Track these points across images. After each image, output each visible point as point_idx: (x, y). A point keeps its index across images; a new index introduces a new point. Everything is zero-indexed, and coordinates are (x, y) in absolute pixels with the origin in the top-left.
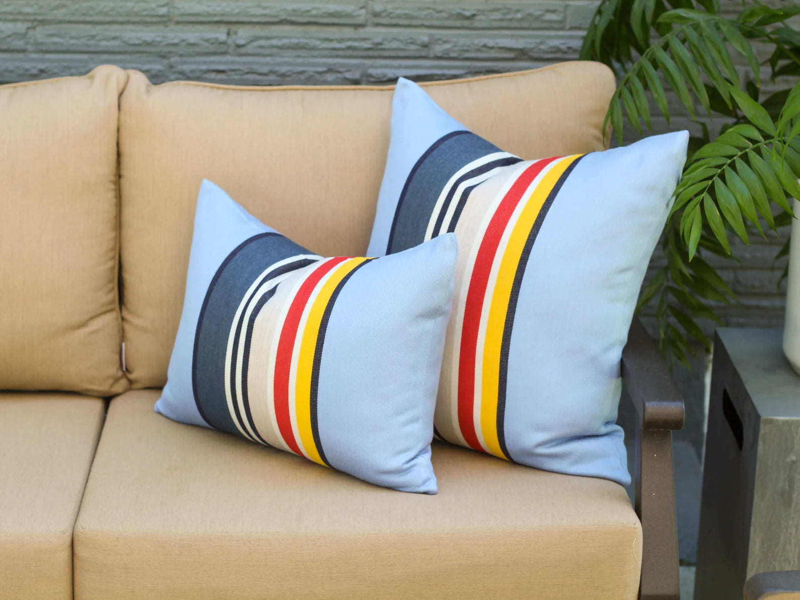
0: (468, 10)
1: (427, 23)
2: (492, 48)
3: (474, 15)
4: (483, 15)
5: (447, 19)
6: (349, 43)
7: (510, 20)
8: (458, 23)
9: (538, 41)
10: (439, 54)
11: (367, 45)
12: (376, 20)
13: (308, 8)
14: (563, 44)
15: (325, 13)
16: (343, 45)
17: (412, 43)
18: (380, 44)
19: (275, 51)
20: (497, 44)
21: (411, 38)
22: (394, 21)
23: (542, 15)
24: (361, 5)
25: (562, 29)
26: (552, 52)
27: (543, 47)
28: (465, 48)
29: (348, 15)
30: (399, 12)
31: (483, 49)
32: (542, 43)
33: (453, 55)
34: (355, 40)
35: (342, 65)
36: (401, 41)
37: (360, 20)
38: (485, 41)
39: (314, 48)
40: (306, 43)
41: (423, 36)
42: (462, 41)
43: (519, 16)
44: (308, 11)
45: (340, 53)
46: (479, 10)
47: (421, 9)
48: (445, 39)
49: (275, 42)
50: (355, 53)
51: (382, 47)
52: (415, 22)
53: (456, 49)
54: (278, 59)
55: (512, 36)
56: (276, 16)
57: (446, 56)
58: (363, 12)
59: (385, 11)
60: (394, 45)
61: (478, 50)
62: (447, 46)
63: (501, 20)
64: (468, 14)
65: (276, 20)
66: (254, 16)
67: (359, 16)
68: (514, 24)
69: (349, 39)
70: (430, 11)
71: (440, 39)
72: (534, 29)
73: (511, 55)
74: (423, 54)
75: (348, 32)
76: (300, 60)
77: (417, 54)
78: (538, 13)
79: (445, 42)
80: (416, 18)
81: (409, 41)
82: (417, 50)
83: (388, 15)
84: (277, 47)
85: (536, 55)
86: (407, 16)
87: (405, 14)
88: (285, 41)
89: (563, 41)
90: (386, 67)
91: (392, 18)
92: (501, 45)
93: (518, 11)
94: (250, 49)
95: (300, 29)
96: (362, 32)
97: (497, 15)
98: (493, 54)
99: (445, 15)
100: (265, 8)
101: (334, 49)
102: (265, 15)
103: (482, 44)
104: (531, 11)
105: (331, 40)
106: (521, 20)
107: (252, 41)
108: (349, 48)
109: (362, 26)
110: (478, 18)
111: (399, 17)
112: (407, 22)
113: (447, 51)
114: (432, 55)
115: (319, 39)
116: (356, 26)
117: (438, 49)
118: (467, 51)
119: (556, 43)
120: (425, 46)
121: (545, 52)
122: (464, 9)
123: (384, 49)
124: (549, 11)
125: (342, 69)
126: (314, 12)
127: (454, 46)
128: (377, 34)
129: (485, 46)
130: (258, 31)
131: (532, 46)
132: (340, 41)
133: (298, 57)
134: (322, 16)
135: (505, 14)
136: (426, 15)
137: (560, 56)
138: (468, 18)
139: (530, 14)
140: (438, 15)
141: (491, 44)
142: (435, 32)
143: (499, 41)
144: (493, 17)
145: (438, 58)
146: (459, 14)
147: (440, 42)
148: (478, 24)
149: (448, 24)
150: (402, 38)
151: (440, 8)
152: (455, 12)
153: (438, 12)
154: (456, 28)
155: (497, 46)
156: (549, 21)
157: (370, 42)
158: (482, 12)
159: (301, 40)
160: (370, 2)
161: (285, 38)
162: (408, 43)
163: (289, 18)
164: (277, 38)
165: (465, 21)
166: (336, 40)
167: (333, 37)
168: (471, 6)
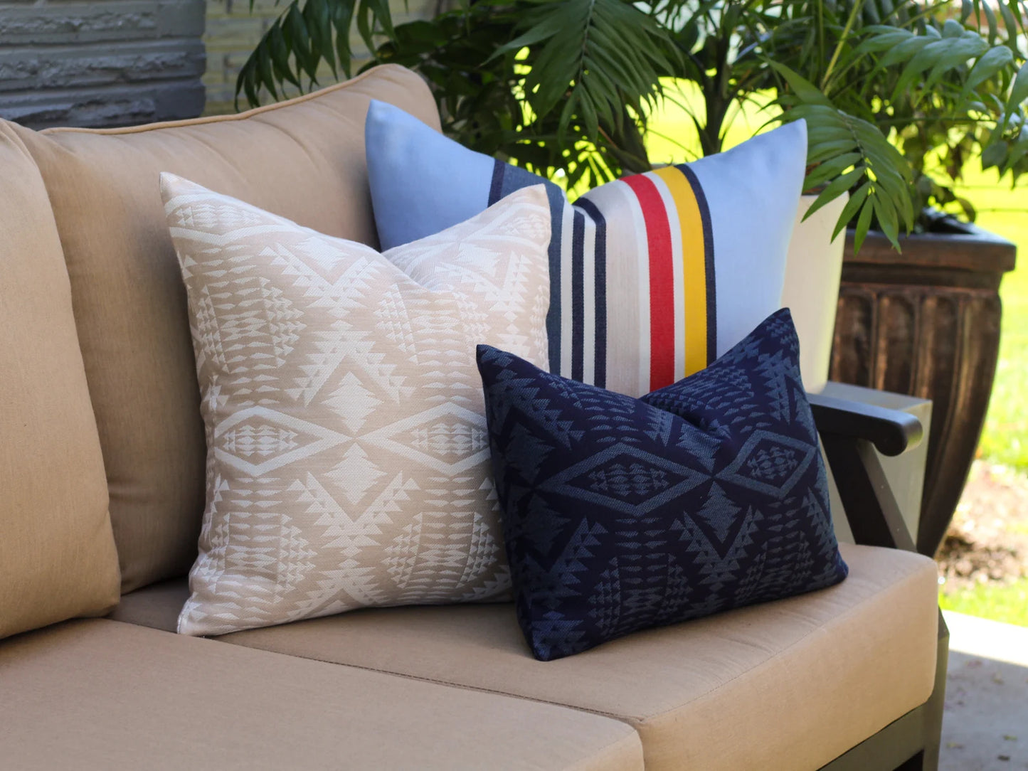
0: (75, 18)
1: (36, 40)
2: (94, 69)
3: (81, 25)
4: (88, 24)
5: (55, 32)
7: (111, 29)
8: (64, 38)
9: (136, 56)
10: (47, 83)
14: (157, 58)
17: (21, 70)
20: (101, 63)
21: (21, 63)
23: (139, 21)
25: (154, 39)
26: (150, 71)
27: (141, 64)
28: (72, 72)
30: (12, 25)
31: (88, 72)
32: (139, 58)
33: (60, 83)
36: (9, 66)
38: (90, 60)
41: (31, 57)
42: (69, 63)
43: (120, 23)
46: (84, 18)
47: (31, 20)
48: (52, 61)
52: (26, 39)
53: (63, 73)
55: (112, 52)
57: (53, 85)
61: (83, 74)
62: (54, 71)
63: (103, 30)
64: (76, 23)
68: (114, 36)
70: (39, 22)
71: (47, 62)
72: (131, 40)
73: (108, 79)
74: (32, 84)
77: (26, 85)
78: (136, 18)
79: (52, 65)
80: (27, 33)
81: (20, 66)
82: (26, 79)
85: (134, 76)
86: (20, 31)
87: (17, 28)
89: (157, 55)
92: (105, 65)
93: (119, 16)
97: (98, 25)
98: (96, 78)
99: (54, 27)
103: (87, 65)
104: (129, 16)
106: (121, 28)
110: (84, 28)
111: (11, 32)
113: (56, 76)
114: (39, 85)
117: (47, 75)
118: (73, 76)
119: (151, 57)
120: (34, 72)
121: (143, 71)
122: (70, 18)
124: (146, 15)
127: (62, 70)
129: (90, 67)
131: (131, 63)
135: (107, 22)
136: (37, 28)
137: (155, 75)
138: (75, 29)
139: (129, 21)
140: (46, 27)
141: (95, 65)
142: (43, 51)
143: (101, 59)
144: (96, 27)
145: (45, 88)
146: (68, 24)
147: (47, 66)
148: (83, 38)
149: (55, 38)
150: (12, 63)
151: (49, 16)
152: (63, 22)
153: (47, 23)
154: (62, 44)
155: (100, 66)
156: (144, 29)
158: (86, 20)
162: (18, 70)
165: (71, 34)
168: (76, 13)
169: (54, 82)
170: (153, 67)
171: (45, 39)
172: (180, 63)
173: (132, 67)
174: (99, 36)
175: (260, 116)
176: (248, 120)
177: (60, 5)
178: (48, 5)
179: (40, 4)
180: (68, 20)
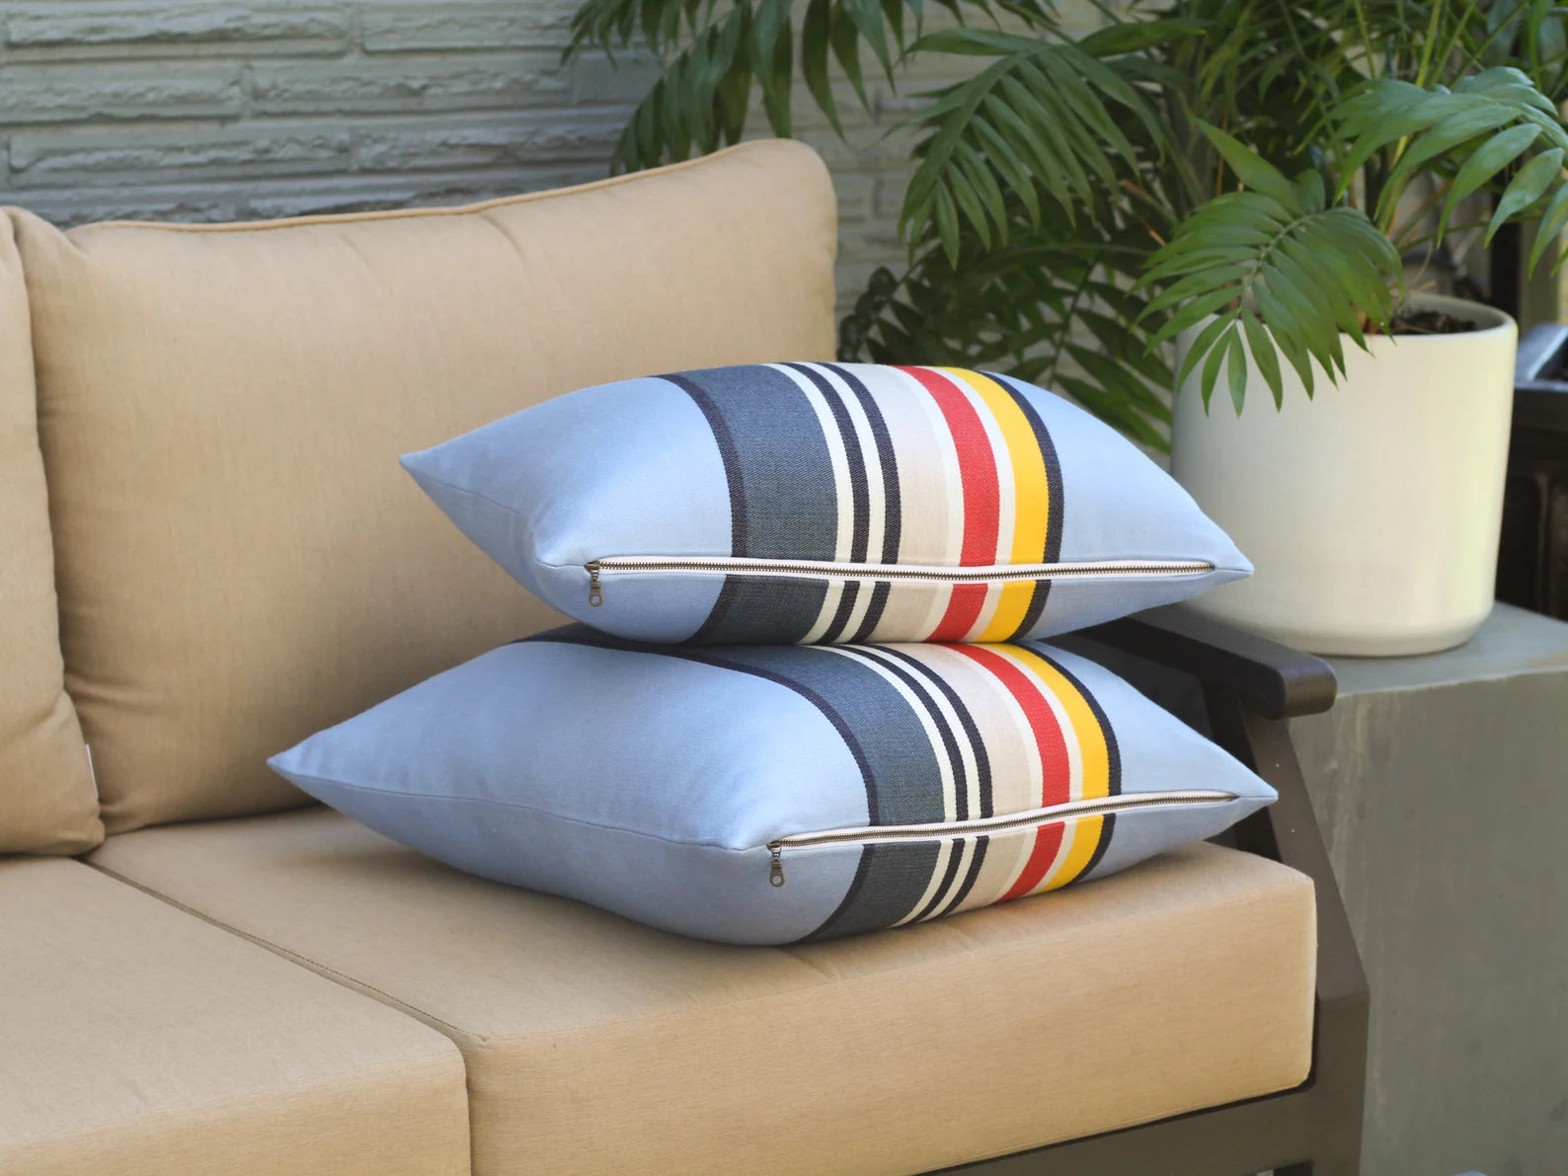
0: (415, 78)
1: (346, 106)
2: (453, 147)
3: (425, 87)
4: (439, 85)
5: (380, 96)
6: (213, 154)
7: (484, 93)
8: (397, 105)
9: (529, 129)
10: (368, 165)
11: (244, 154)
12: (259, 106)
13: (140, 90)
14: (570, 132)
15: (170, 97)
16: (202, 158)
17: (321, 146)
18: (267, 151)
19: (80, 177)
20: (464, 138)
21: (319, 138)
22: (289, 106)
23: (535, 81)
24: (231, 80)
25: (567, 104)
26: (554, 149)
27: (540, 140)
28: (412, 150)
29: (212, 100)
30: (299, 88)
31: (442, 149)
32: (537, 132)
33: (392, 164)
34: (223, 146)
35: (202, 197)
36: (300, 143)
37: (229, 108)
38: (443, 135)
39: (152, 167)
40: (137, 158)
41: (340, 130)
42: (407, 137)
43: (499, 84)
44: (140, 95)
45: (197, 173)
46: (432, 78)
47: (335, 81)
48: (376, 135)
49: (79, 159)
50: (224, 172)
51: (271, 156)
52: (326, 107)
53: (395, 152)
54: (88, 193)
55: (487, 123)
56: (82, 109)
57: (379, 167)
58: (235, 91)
59: (274, 87)
60: (291, 151)
61: (433, 153)
62: (379, 148)
63: (469, 94)
64: (415, 84)
65: (83, 115)
66: (43, 109)
67: (230, 98)
68: (489, 101)
69: (214, 146)
70: (351, 84)
71: (367, 136)
72: (522, 108)
73: (484, 158)
74: (341, 165)
75: (210, 132)
76: (126, 192)
77: (330, 167)
78: (529, 77)
79: (376, 141)
80: (328, 98)
81: (318, 142)
82: (329, 159)
83: (278, 96)
84: (85, 169)
85: (529, 156)
86: (313, 96)
87: (309, 92)
88: (99, 156)
89: (571, 127)
90: (279, 194)
91: (286, 100)
92: (472, 141)
93: (496, 76)
94: (35, 175)
95: (124, 130)
96: (235, 130)
97: (461, 86)
98: (457, 158)
99: (377, 90)
100: (60, 94)
101: (188, 166)
102: (62, 107)
103: (438, 141)
104: (515, 74)
105: (179, 149)
106: (499, 92)
107: (39, 159)
108: (214, 162)
109: (234, 118)
110: (432, 91)
111: (298, 97)
112: (311, 107)
113: (380, 158)
114: (355, 167)
115: (158, 149)
116: (224, 119)
117: (366, 154)
118: (414, 155)
119: (559, 131)
120: (343, 150)
121: (543, 149)
122: (407, 78)
123: (273, 161)
124: (543, 73)
125: (203, 205)
126: (151, 97)
127: (393, 147)
128: (261, 132)
129: (444, 144)
130: (48, 139)
131: (522, 139)
132: (197, 149)
133: (123, 185)
134: (164, 104)
135: (476, 83)
136: (344, 92)
138: (415, 93)
139: (515, 81)
140: (362, 90)
141: (453, 141)
142: (357, 122)
143: (466, 132)
144: (455, 90)
145: (365, 171)
146: (401, 86)
147: (369, 141)
148: (428, 104)
149: (380, 105)
150: (303, 138)
151: (367, 76)
152: (392, 83)
153: (365, 84)
154: (394, 113)
155: (465, 142)
156: (546, 92)
157: (251, 148)
158: (436, 80)
159: (127, 152)
160: (247, 71)
161: (98, 149)
162: (314, 147)
163: (106, 111)
164: (83, 150)
165: (410, 99)
166: (189, 148)
167: (183, 143)
168: (417, 72)
169: (381, 163)
170: (562, 143)
171: (364, 105)
172: (613, 138)
173: (523, 144)
174: (461, 102)
175: (487, 212)
177: (388, 61)
178: (366, 61)
179: (349, 60)
180: (401, 81)
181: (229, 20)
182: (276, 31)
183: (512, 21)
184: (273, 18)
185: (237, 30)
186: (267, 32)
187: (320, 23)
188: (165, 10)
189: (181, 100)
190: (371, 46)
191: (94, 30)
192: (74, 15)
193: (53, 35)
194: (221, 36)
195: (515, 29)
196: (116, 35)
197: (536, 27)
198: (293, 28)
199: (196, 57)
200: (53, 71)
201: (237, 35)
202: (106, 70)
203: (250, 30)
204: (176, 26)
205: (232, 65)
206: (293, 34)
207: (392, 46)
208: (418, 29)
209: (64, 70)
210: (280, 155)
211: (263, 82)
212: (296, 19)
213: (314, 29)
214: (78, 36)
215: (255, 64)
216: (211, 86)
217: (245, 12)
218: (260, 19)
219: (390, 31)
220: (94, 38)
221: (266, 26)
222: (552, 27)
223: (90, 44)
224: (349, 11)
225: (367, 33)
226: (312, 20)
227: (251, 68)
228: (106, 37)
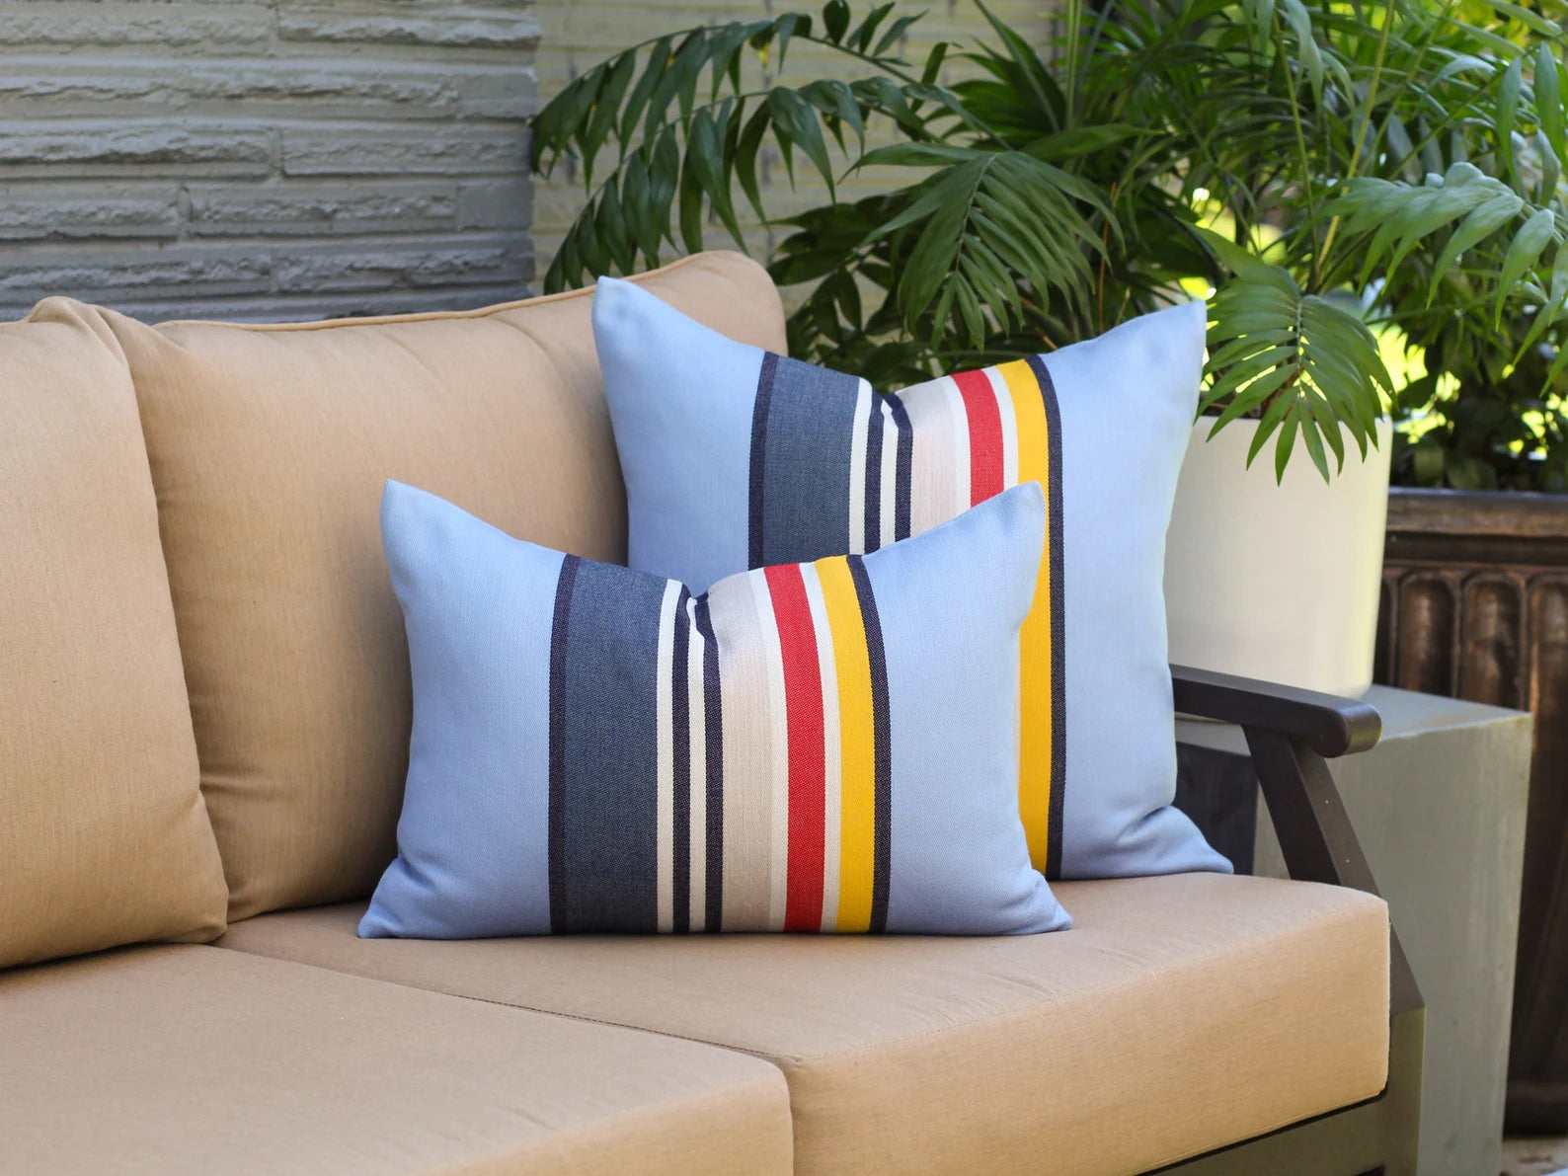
0: (326, 202)
1: (268, 229)
2: (359, 270)
3: (335, 211)
4: (347, 210)
5: (297, 220)
6: (154, 274)
7: (384, 217)
8: (310, 228)
9: (423, 254)
10: (287, 287)
11: (180, 275)
12: (193, 227)
13: (92, 209)
14: (457, 257)
15: (118, 216)
16: (143, 278)
17: (245, 268)
18: (201, 272)
20: (368, 262)
21: (245, 259)
22: (220, 228)
23: (427, 207)
24: (170, 201)
25: (452, 231)
26: (444, 273)
27: (431, 264)
28: (324, 273)
29: (155, 220)
30: (228, 210)
31: (348, 272)
32: (428, 257)
33: (306, 286)
34: (161, 266)
36: (228, 264)
37: (168, 229)
38: (351, 258)
39: (101, 286)
40: (89, 277)
41: (262, 252)
42: (319, 260)
43: (397, 210)
44: (93, 214)
45: (140, 293)
46: (341, 203)
47: (259, 204)
48: (292, 258)
49: (36, 277)
50: (163, 292)
51: (204, 277)
52: (250, 229)
53: (310, 274)
55: (386, 248)
56: (41, 227)
57: (295, 289)
58: (173, 211)
59: (208, 209)
60: (221, 272)
61: (342, 276)
62: (296, 271)
63: (372, 218)
64: (328, 208)
65: (42, 234)
66: (7, 227)
67: (170, 219)
68: (388, 226)
69: (153, 266)
70: (272, 206)
71: (286, 259)
72: (417, 232)
73: (385, 281)
74: (262, 287)
75: (150, 250)
77: (253, 288)
78: (422, 203)
79: (293, 264)
80: (253, 220)
81: (242, 264)
82: (253, 281)
83: (210, 217)
84: (43, 287)
85: (421, 280)
86: (241, 218)
87: (237, 214)
88: (55, 275)
89: (456, 253)
91: (216, 222)
92: (374, 265)
93: (395, 201)
95: (75, 250)
96: (172, 250)
97: (365, 211)
98: (363, 282)
99: (295, 213)
100: (22, 213)
101: (131, 285)
102: (24, 225)
103: (346, 265)
104: (410, 200)
105: (124, 269)
106: (398, 217)
108: (157, 282)
109: (172, 239)
110: (340, 215)
111: (228, 219)
112: (238, 229)
113: (298, 279)
114: (274, 289)
115: (106, 269)
116: (163, 240)
117: (285, 276)
118: (326, 277)
119: (447, 256)
120: (265, 271)
121: (434, 274)
122: (319, 202)
123: (205, 282)
124: (436, 199)
126: (102, 216)
127: (308, 270)
128: (194, 253)
129: (351, 267)
130: (10, 257)
131: (416, 263)
132: (139, 269)
134: (114, 224)
135: (377, 208)
136: (268, 214)
137: (453, 278)
138: (327, 217)
139: (411, 207)
140: (284, 213)
141: (358, 265)
142: (278, 245)
143: (369, 256)
144: (360, 214)
145: (284, 293)
146: (315, 210)
147: (286, 264)
148: (339, 228)
149: (297, 228)
150: (231, 260)
151: (287, 200)
152: (308, 207)
153: (284, 208)
154: (308, 236)
155: (368, 266)
156: (436, 218)
157: (186, 269)
158: (345, 205)
159: (80, 271)
160: (184, 194)
161: (55, 268)
162: (241, 268)
163: (61, 230)
164: (40, 268)
165: (322, 223)
166: (133, 267)
167: (128, 264)
168: (329, 196)
169: (297, 285)
170: (451, 269)
171: (282, 228)
172: (492, 264)
173: (417, 268)
174: (364, 227)
175: (503, 314)
176: (485, 318)
177: (304, 185)
178: (285, 185)
179: (273, 182)
180: (315, 204)
181: (171, 142)
182: (211, 153)
183: (408, 148)
184: (207, 141)
185: (178, 151)
186: (203, 154)
187: (250, 147)
188: (115, 131)
189: (127, 220)
190: (290, 171)
191: (53, 149)
192: (35, 135)
193: (17, 153)
194: (162, 157)
195: (409, 157)
196: (72, 154)
197: (428, 155)
198: (226, 150)
199: (140, 178)
200: (15, 189)
201: (177, 157)
202: (61, 189)
203: (188, 152)
204: (125, 146)
205: (172, 187)
206: (226, 156)
207: (308, 171)
208: (330, 154)
209: (25, 188)
210: (211, 276)
211: (199, 204)
212: (227, 142)
213: (243, 152)
214: (40, 155)
215: (191, 185)
216: (154, 207)
217: (185, 135)
218: (196, 141)
219: (306, 156)
220: (53, 157)
221: (202, 148)
222: (442, 154)
223: (48, 163)
224: (272, 135)
225: (288, 157)
226: (241, 143)
227: (186, 190)
228: (62, 156)
